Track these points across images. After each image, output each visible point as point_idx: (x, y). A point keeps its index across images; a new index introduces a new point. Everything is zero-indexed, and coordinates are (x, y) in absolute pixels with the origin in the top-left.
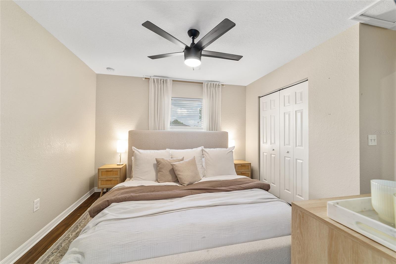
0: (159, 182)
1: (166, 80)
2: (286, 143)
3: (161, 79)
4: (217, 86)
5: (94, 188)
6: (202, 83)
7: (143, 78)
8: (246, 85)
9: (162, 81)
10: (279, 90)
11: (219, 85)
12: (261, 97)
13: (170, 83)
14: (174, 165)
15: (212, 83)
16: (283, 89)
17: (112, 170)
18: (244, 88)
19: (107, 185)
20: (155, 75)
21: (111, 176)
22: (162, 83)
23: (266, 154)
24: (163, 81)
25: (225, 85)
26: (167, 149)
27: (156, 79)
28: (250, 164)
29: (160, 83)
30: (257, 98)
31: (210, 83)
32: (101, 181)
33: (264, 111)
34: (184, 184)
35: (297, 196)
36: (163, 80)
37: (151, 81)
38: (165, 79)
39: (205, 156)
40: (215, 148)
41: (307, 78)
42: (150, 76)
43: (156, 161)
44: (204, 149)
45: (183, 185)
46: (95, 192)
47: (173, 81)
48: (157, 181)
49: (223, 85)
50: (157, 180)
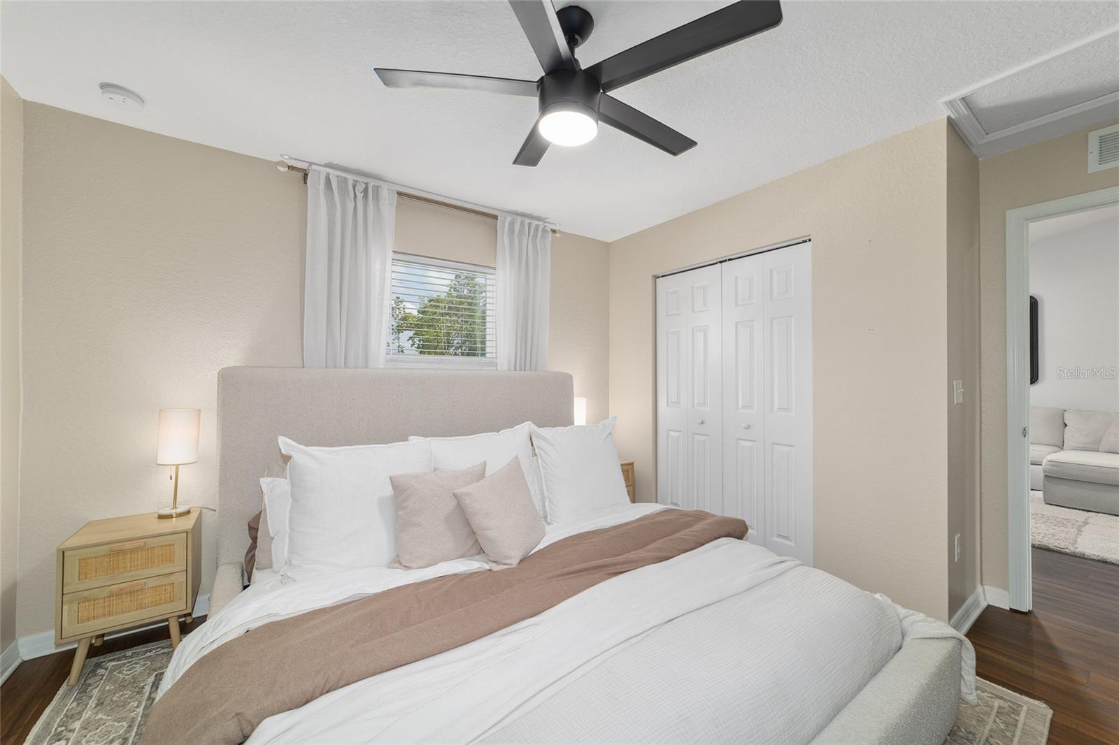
0: (408, 568)
1: (377, 189)
2: (740, 402)
3: (357, 181)
4: (540, 232)
5: (15, 642)
6: (495, 217)
7: (282, 163)
8: (609, 241)
9: (360, 188)
10: (721, 262)
11: (544, 230)
12: (659, 277)
13: (388, 202)
14: (467, 494)
15: (527, 221)
16: (730, 260)
17: (141, 543)
18: (604, 250)
19: (112, 618)
20: (335, 161)
21: (139, 572)
22: (360, 196)
23: (676, 434)
24: (366, 191)
25: (560, 232)
26: (410, 438)
27: (337, 177)
28: (632, 464)
29: (352, 196)
30: (650, 280)
31: (519, 219)
32: (75, 606)
33: (670, 315)
34: (510, 558)
35: (775, 539)
36: (364, 186)
37: (316, 184)
38: (372, 183)
39: (541, 452)
40: (567, 426)
41: (810, 235)
42: (311, 164)
43: (392, 485)
44: (535, 427)
45: (507, 561)
46: (24, 663)
47: (400, 194)
48: (397, 565)
49: (554, 231)
50: (398, 562)
